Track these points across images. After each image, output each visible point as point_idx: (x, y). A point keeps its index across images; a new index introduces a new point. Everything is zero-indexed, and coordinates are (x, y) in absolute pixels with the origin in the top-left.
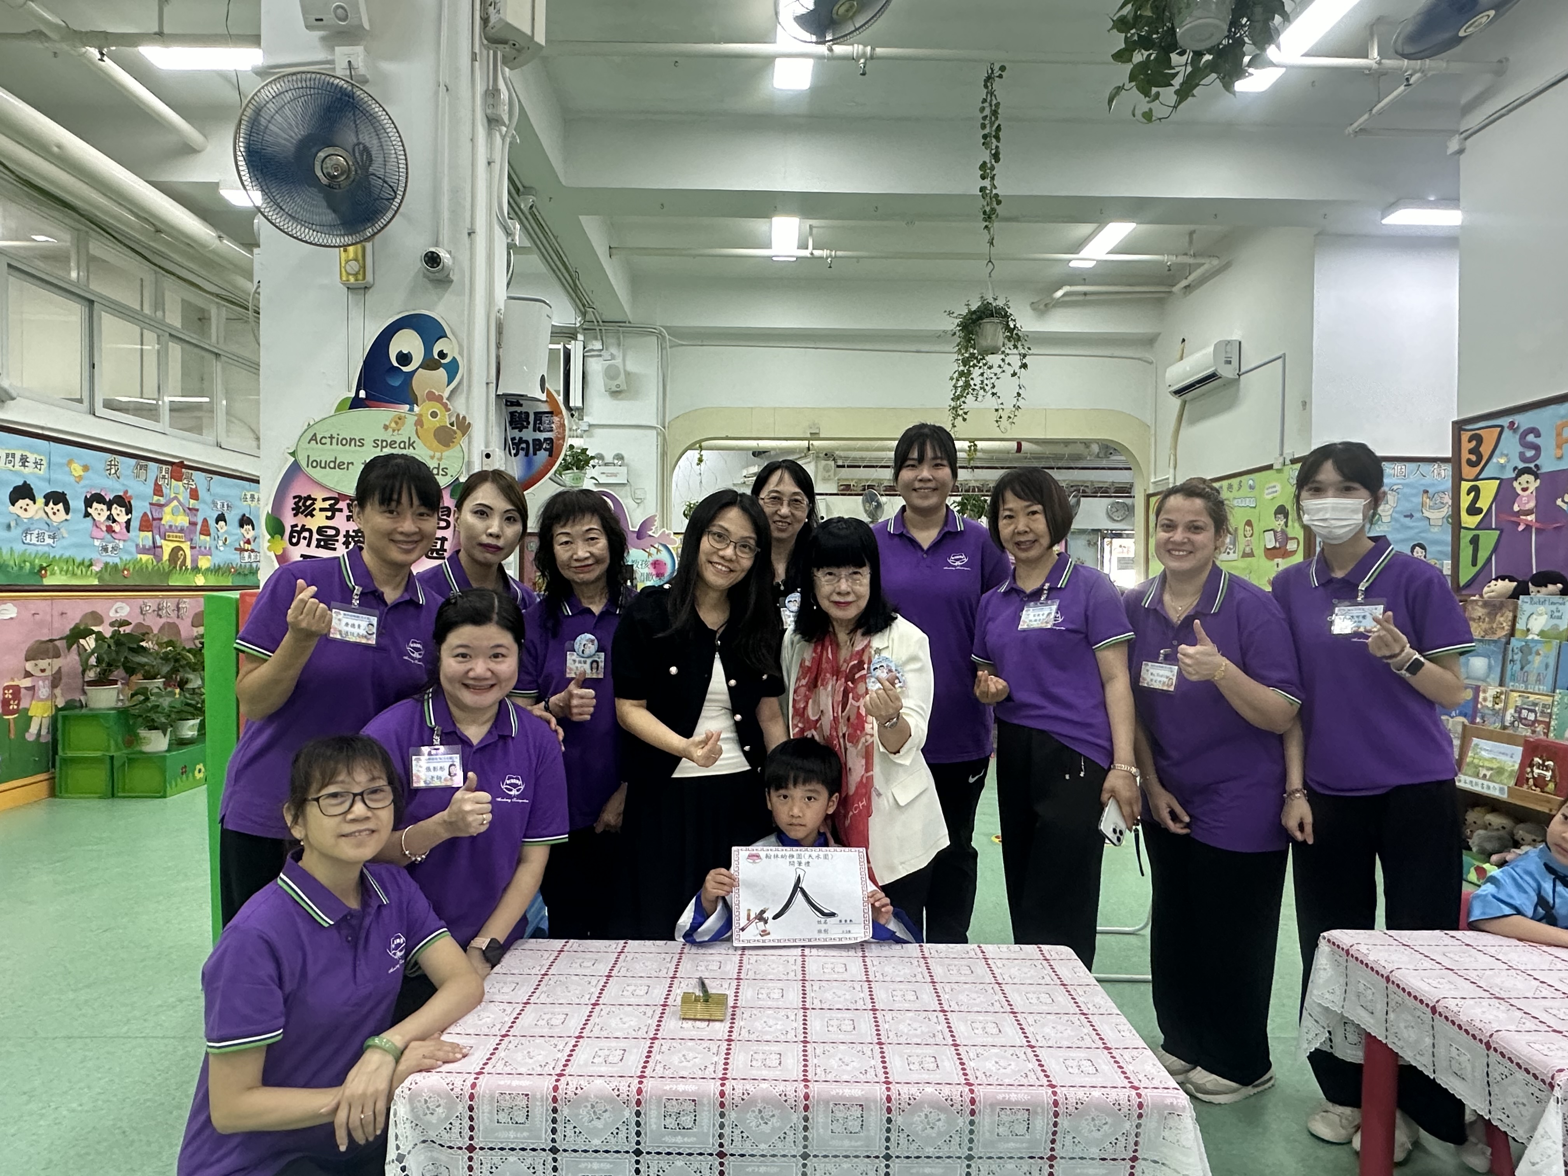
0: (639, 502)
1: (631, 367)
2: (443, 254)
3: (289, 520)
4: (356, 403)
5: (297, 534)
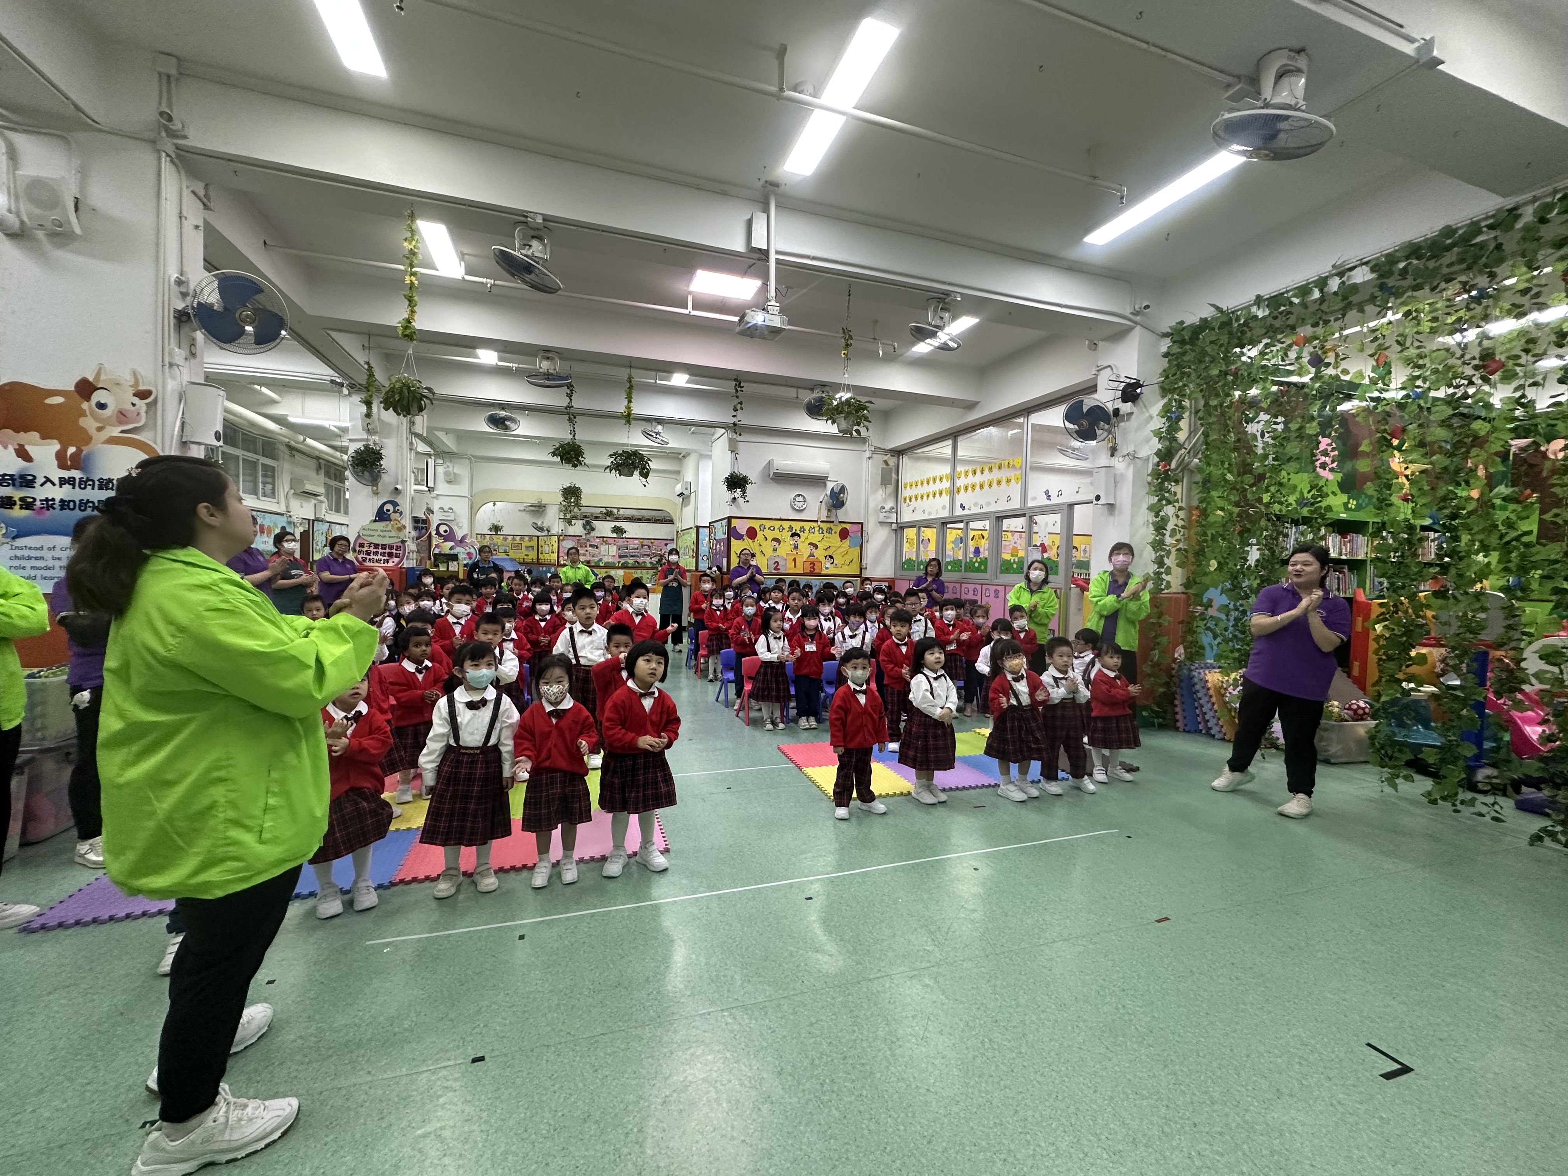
0: (460, 528)
1: (456, 471)
2: (399, 487)
3: (358, 549)
4: (375, 521)
5: (360, 552)
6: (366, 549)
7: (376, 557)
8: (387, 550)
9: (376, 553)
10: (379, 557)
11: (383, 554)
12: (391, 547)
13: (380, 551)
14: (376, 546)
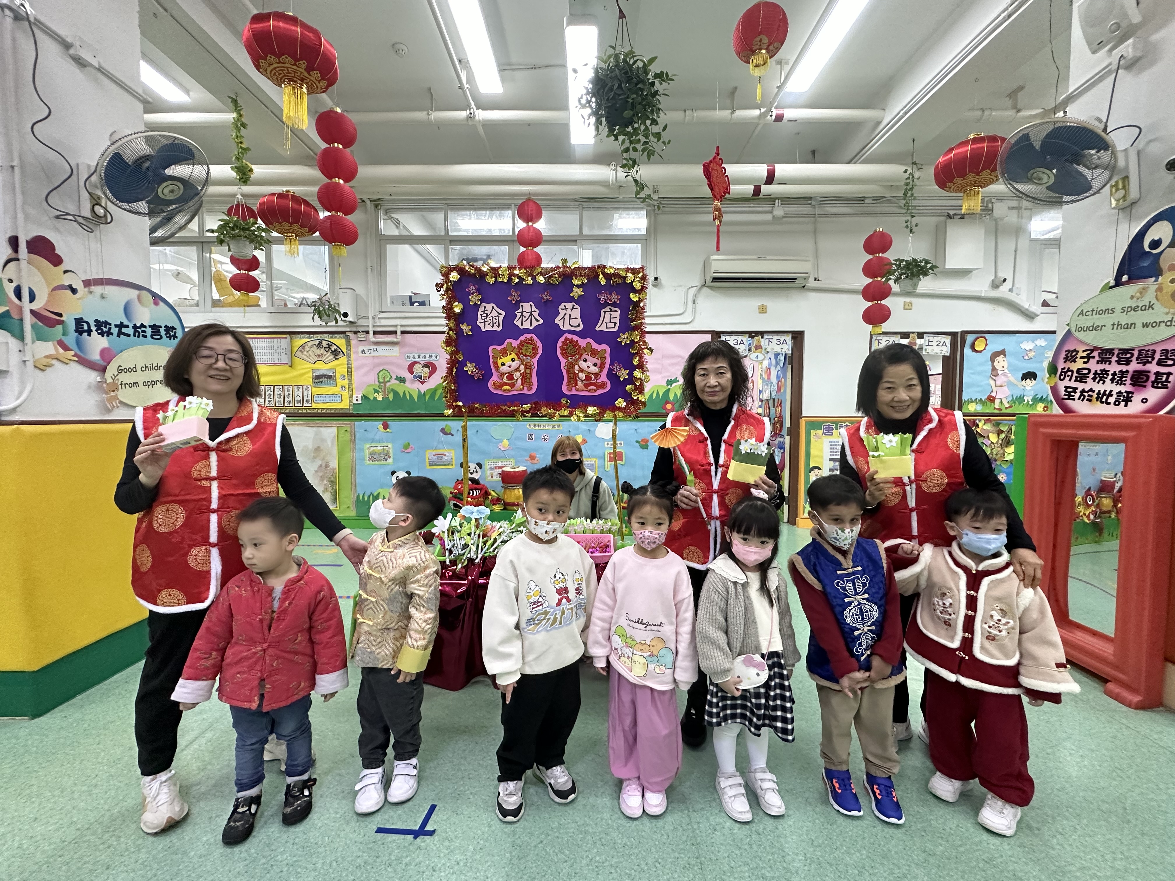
3: (1061, 365)
6: (1079, 364)
7: (1099, 387)
8: (1134, 366)
9: (1101, 376)
10: (1108, 386)
11: (1119, 378)
12: (1145, 356)
13: (1114, 368)
14: (1105, 355)
